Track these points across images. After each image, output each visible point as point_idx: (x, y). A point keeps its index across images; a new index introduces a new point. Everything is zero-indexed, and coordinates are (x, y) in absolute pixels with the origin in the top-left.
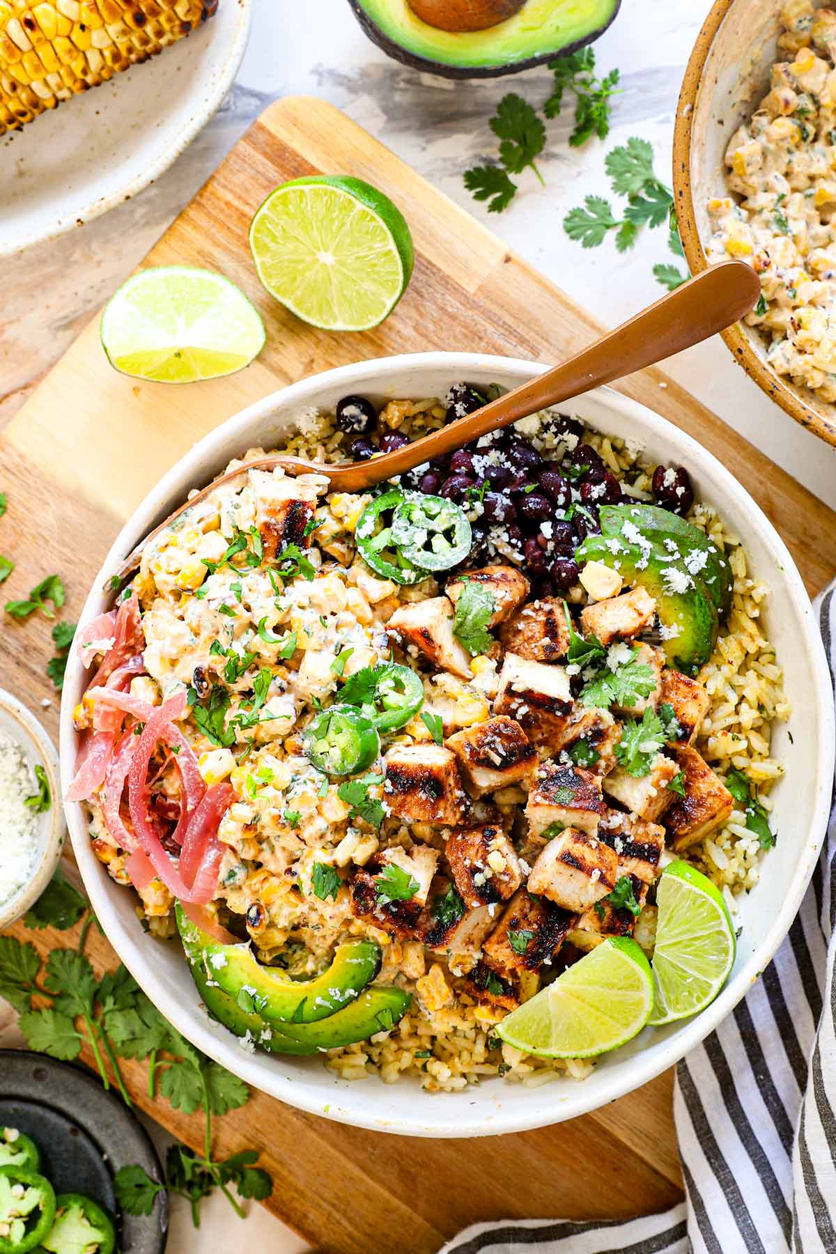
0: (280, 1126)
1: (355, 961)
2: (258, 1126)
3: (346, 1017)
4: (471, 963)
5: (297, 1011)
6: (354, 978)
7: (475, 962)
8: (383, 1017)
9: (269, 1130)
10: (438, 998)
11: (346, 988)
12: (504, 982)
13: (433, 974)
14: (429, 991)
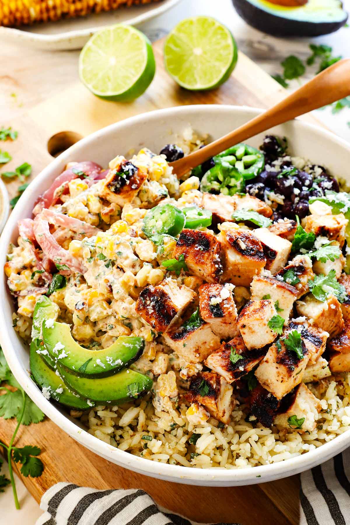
0: (58, 439)
1: (127, 345)
2: (45, 436)
3: (110, 383)
4: (194, 371)
5: (83, 365)
6: (123, 355)
7: (197, 371)
8: (133, 387)
9: (51, 439)
10: (168, 389)
11: (117, 359)
12: (210, 386)
13: (170, 375)
14: (164, 384)
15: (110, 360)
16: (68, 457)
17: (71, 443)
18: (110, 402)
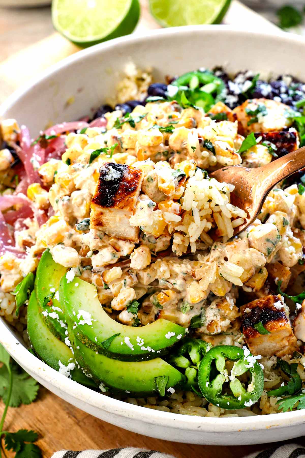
15: (141, 342)
16: (69, 441)
17: (71, 425)
18: (129, 392)
